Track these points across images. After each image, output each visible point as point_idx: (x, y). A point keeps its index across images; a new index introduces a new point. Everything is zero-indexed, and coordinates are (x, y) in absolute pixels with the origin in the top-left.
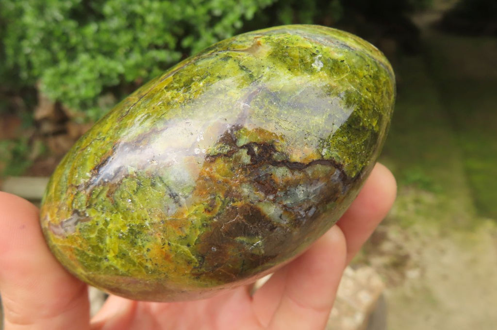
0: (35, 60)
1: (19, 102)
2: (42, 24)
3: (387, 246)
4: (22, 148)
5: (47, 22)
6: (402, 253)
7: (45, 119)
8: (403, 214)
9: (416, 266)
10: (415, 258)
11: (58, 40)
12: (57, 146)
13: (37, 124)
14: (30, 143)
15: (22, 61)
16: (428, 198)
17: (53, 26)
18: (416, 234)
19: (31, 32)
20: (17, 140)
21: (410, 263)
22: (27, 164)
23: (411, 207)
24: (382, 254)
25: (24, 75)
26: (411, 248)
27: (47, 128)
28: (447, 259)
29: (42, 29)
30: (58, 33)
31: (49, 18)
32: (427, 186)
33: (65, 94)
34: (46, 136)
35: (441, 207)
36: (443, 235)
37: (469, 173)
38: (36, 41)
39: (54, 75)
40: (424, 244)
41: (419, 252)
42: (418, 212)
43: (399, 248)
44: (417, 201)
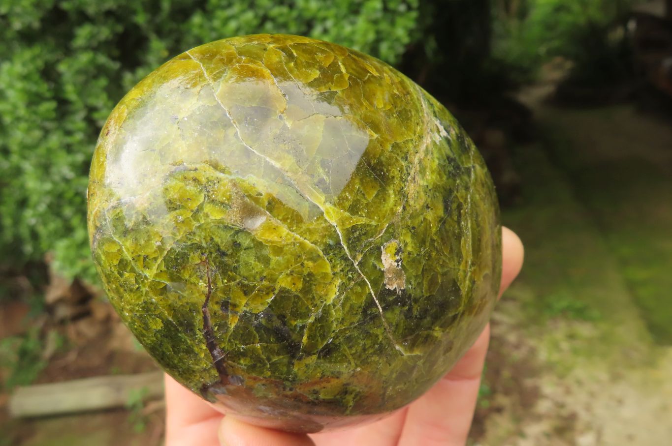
0: (42, 231)
1: (24, 282)
2: (48, 186)
3: (543, 406)
4: (32, 344)
5: (55, 183)
6: (564, 412)
7: (61, 301)
8: (555, 357)
9: (588, 427)
10: (584, 416)
11: (71, 202)
12: (79, 334)
13: (50, 309)
14: (43, 336)
15: (24, 232)
16: (585, 330)
17: (62, 186)
18: (580, 383)
19: (34, 198)
20: (24, 335)
21: (579, 425)
22: (41, 365)
23: (565, 345)
24: (539, 418)
25: (28, 248)
26: (576, 403)
27: (64, 312)
28: (628, 412)
29: (48, 193)
30: (69, 194)
31: (57, 178)
32: (581, 314)
33: (85, 270)
34: (62, 322)
35: (604, 339)
36: (616, 378)
37: (631, 286)
38: (42, 208)
39: (68, 248)
40: (592, 395)
41: (588, 408)
42: (575, 352)
43: (561, 406)
44: (571, 337)
